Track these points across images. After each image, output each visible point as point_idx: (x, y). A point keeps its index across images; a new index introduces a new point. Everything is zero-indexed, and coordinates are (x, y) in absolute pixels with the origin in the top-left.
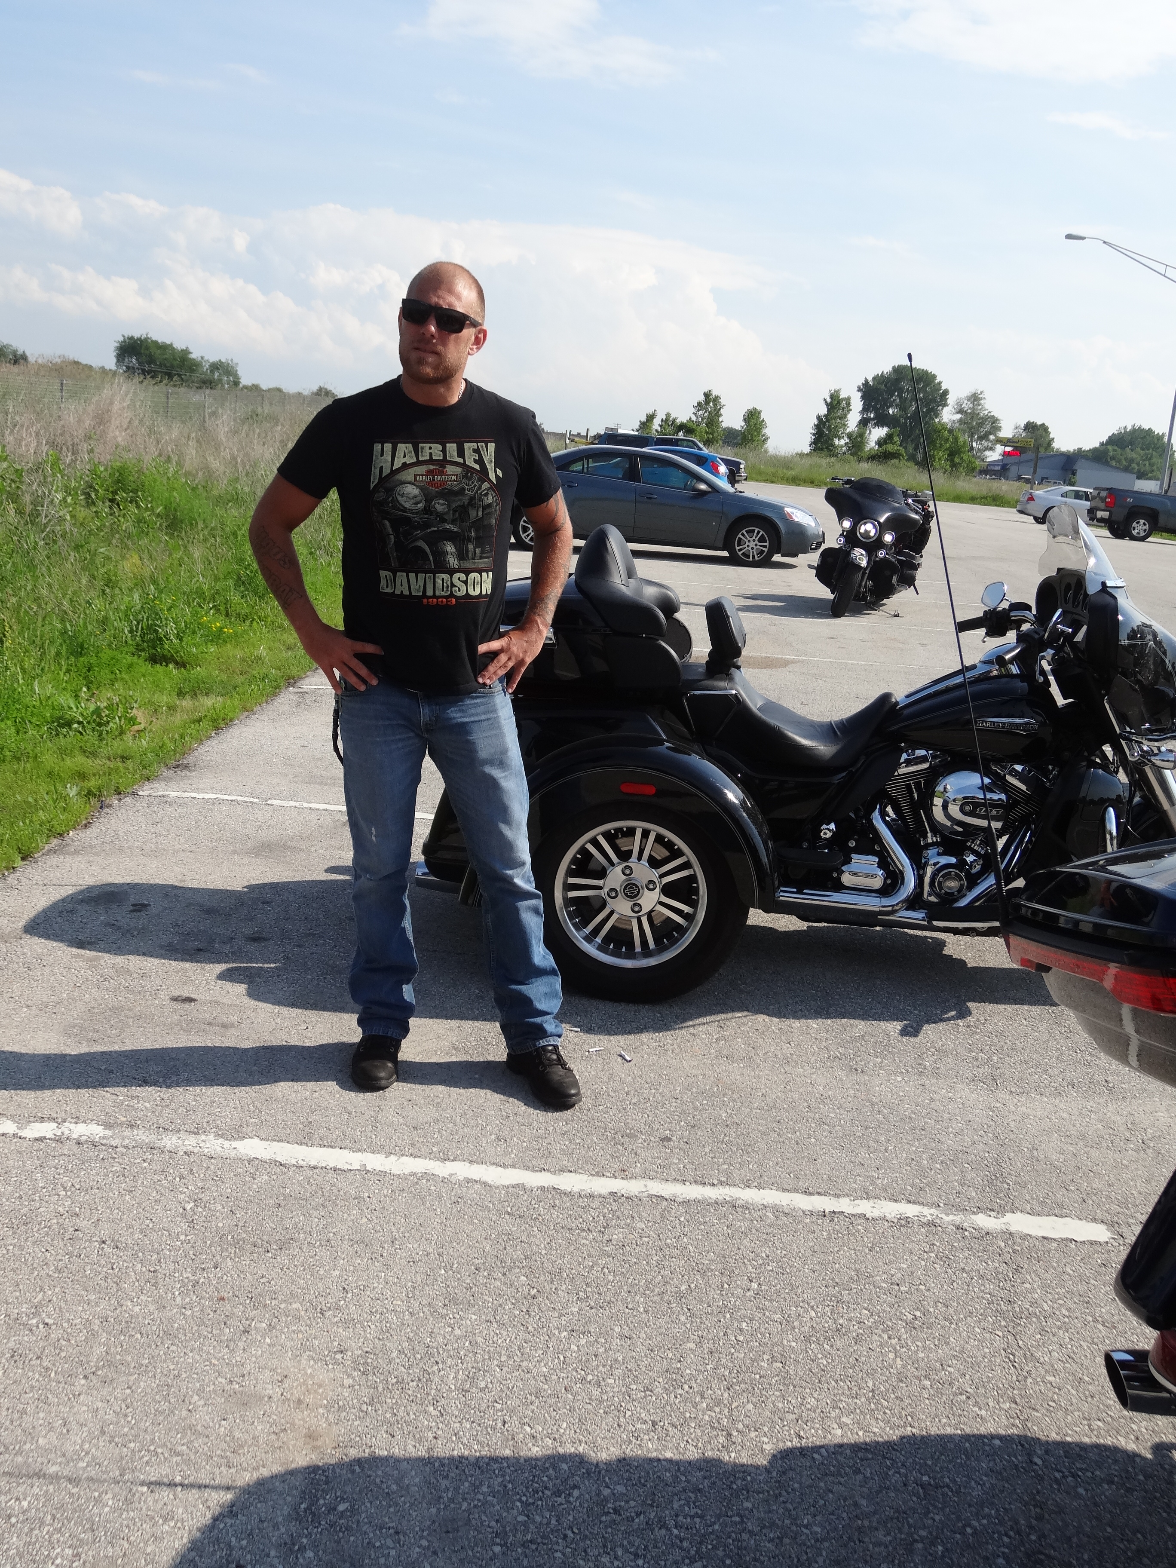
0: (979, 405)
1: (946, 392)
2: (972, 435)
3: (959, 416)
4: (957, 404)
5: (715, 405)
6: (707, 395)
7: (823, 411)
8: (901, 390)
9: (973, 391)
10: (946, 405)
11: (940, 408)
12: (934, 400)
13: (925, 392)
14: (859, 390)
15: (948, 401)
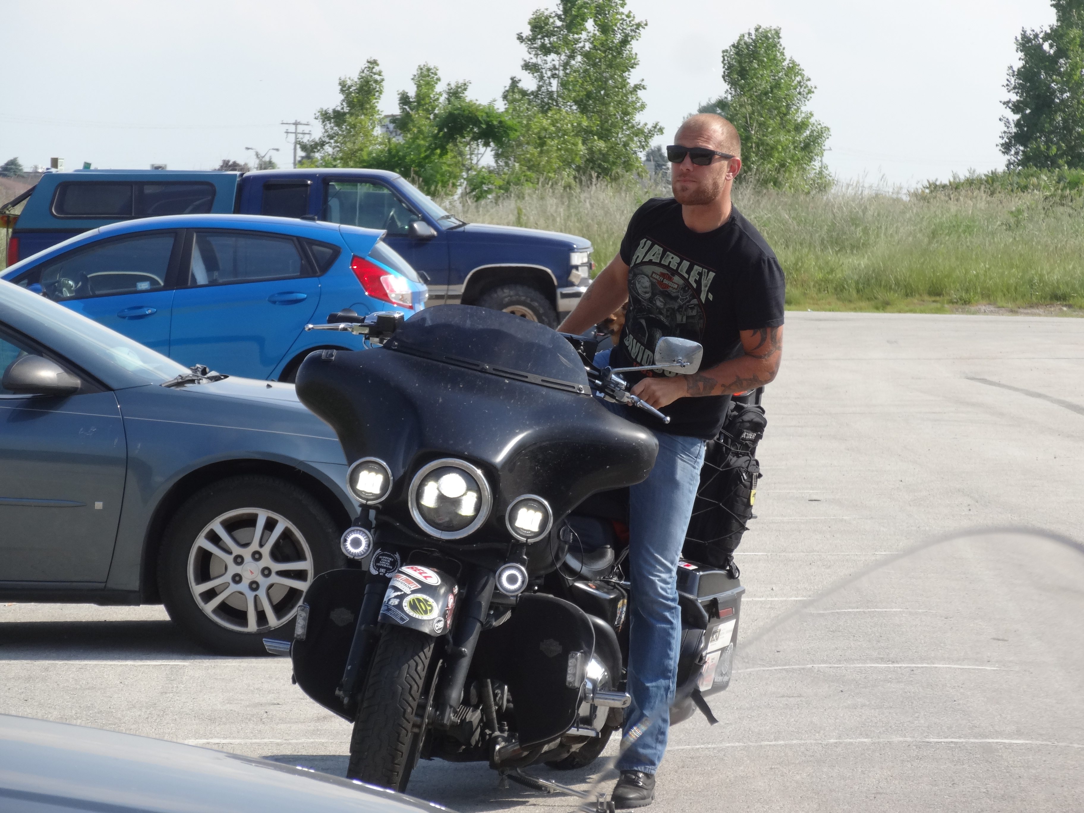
5: (605, 29)
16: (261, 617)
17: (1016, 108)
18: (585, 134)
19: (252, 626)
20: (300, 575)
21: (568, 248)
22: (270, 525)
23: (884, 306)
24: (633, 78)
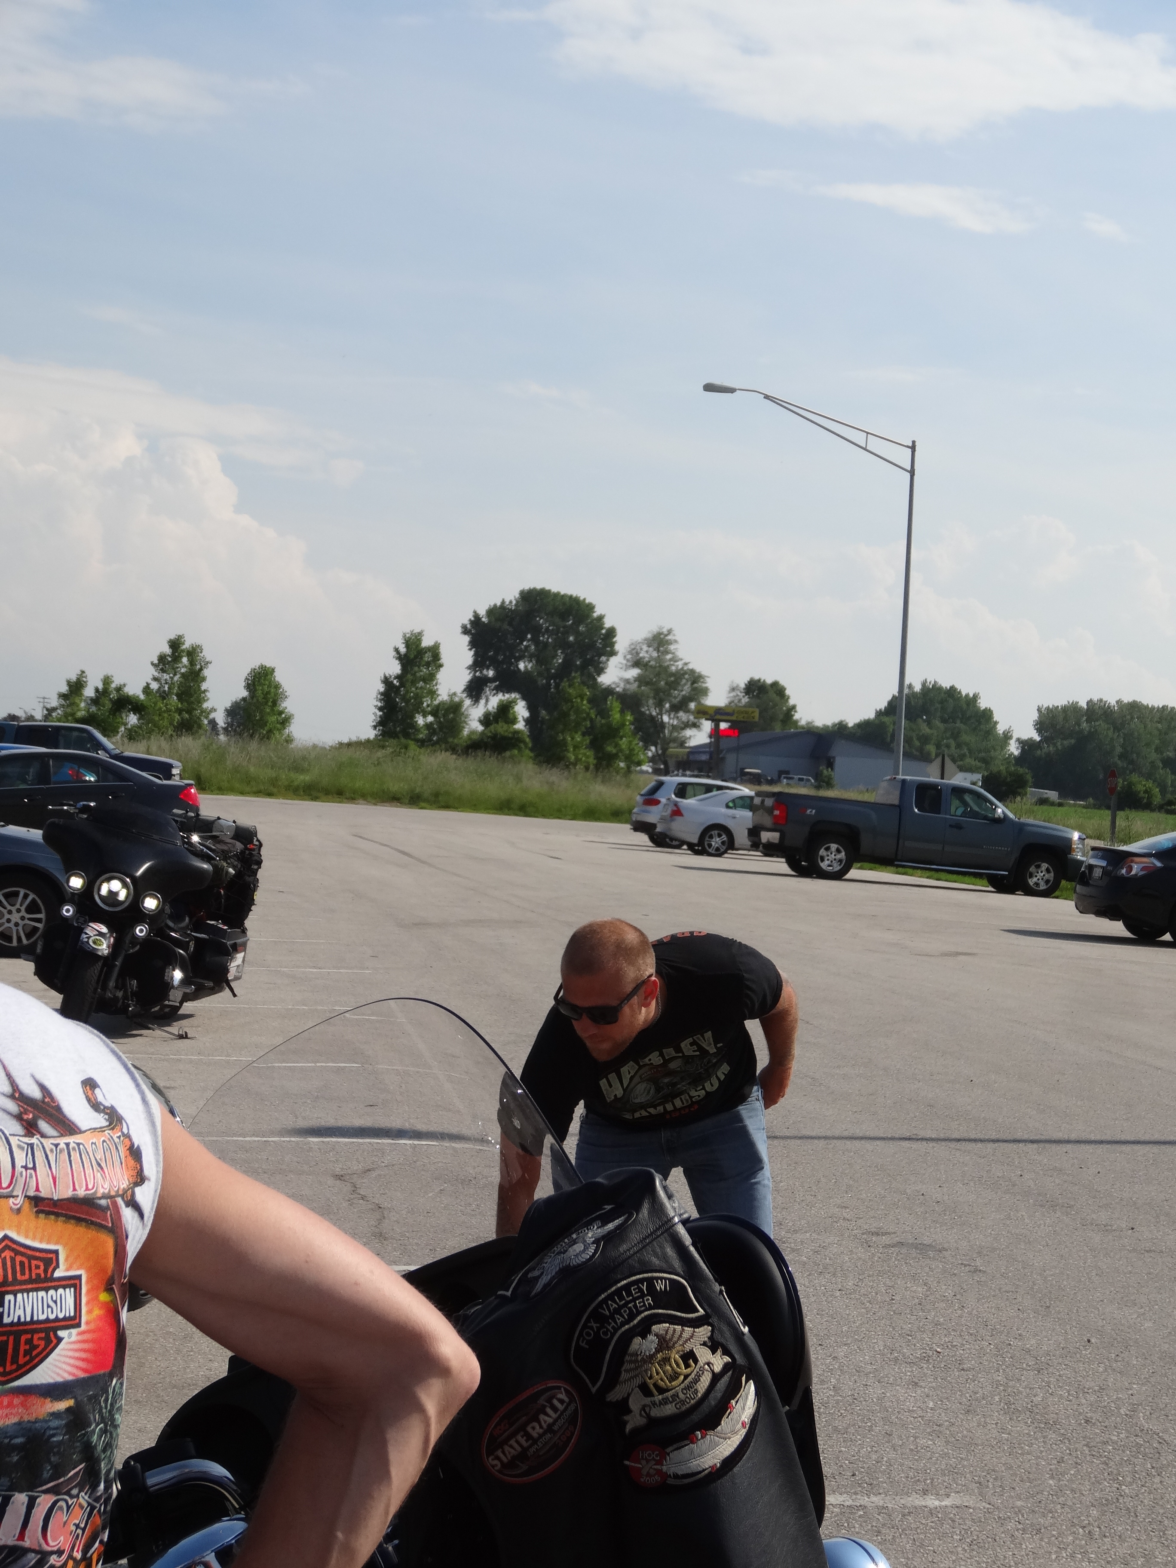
0: (667, 652)
1: (612, 632)
2: (660, 704)
3: (635, 672)
4: (630, 652)
5: (192, 663)
6: (175, 644)
7: (395, 668)
8: (537, 631)
9: (655, 630)
10: (613, 653)
11: (603, 658)
12: (592, 645)
13: (577, 634)
14: (465, 631)
15: (617, 647)
16: (19, 939)
17: (380, 709)
18: (179, 711)
19: (15, 943)
20: (39, 920)
21: (171, 766)
22: (26, 896)
23: (315, 799)
24: (204, 686)
